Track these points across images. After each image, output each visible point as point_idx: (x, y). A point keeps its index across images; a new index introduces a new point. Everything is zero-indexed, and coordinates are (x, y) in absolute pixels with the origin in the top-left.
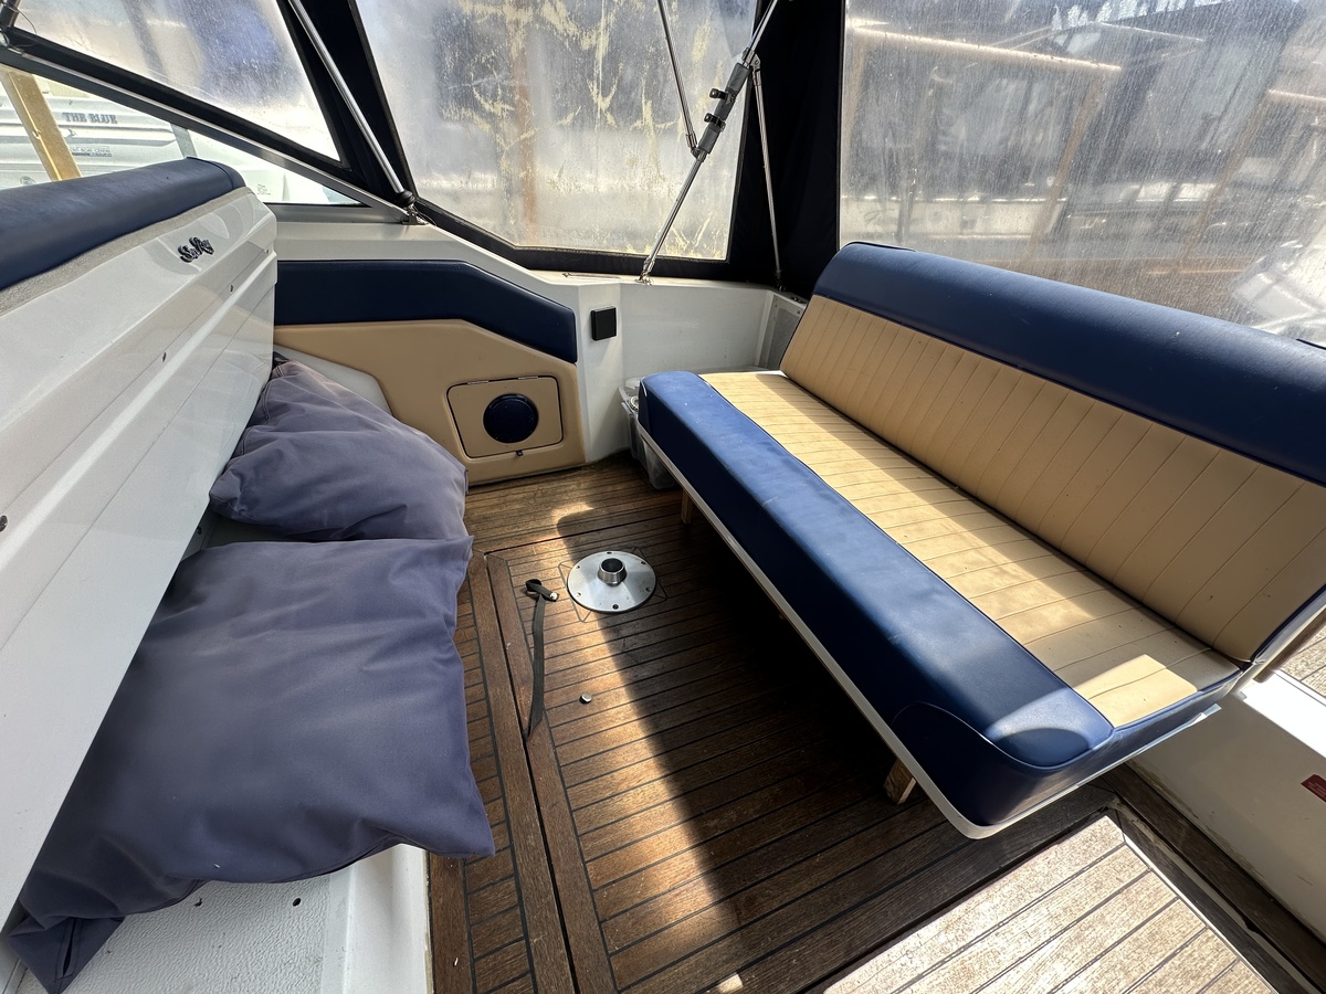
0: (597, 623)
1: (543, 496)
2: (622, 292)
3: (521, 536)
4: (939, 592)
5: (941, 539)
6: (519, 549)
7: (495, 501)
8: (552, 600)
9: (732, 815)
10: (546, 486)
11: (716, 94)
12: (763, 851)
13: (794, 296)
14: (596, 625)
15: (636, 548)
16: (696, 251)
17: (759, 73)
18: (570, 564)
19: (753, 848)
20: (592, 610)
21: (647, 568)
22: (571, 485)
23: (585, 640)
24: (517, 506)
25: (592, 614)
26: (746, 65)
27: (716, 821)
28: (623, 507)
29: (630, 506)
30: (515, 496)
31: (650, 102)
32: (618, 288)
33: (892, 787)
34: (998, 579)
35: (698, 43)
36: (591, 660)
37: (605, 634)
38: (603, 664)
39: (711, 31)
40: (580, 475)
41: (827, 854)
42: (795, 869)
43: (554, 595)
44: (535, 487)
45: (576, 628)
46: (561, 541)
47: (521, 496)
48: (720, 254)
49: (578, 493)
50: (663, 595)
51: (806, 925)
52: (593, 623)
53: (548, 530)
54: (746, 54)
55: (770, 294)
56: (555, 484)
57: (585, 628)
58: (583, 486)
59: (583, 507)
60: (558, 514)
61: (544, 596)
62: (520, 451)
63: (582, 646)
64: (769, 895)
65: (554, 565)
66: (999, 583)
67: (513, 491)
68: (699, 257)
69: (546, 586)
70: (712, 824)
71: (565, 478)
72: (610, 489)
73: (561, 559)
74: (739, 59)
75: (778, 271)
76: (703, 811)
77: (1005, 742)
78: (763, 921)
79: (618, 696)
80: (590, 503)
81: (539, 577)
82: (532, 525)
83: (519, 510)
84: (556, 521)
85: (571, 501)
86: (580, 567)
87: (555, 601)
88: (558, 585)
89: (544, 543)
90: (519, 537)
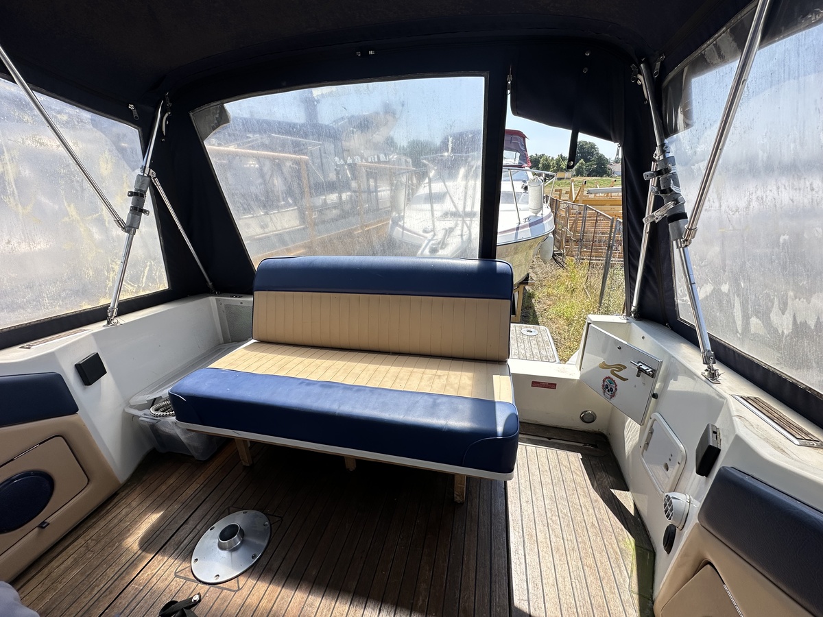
0: (250, 580)
1: (98, 542)
2: (96, 339)
3: (109, 590)
4: (437, 399)
5: (411, 378)
6: (119, 600)
7: (40, 590)
8: (196, 603)
9: (423, 586)
10: (93, 532)
11: (131, 194)
12: (448, 584)
13: (232, 295)
14: (251, 582)
15: (228, 508)
16: (144, 290)
17: (157, 179)
18: (186, 565)
19: (444, 587)
20: (237, 576)
21: (252, 513)
22: (121, 511)
23: (253, 600)
24: (75, 572)
25: (241, 578)
26: (145, 175)
27: (421, 599)
28: (190, 491)
29: (195, 486)
30: (62, 567)
31: (72, 205)
32: (92, 337)
33: (458, 497)
34: (442, 380)
35: (103, 165)
36: (271, 605)
37: (264, 580)
38: (282, 599)
39: (111, 158)
40: (122, 499)
41: (465, 552)
42: (464, 574)
43: (196, 598)
44: (81, 541)
45: (238, 599)
46: (159, 557)
47: (70, 560)
48: (163, 285)
49: (136, 512)
50: (277, 519)
51: (487, 589)
52: (248, 583)
53: (133, 563)
54: (144, 169)
55: (212, 300)
56: (102, 523)
57: (245, 592)
58: (134, 504)
59: (153, 518)
60: (133, 541)
61: (186, 608)
62: (44, 522)
63: (255, 605)
64: (467, 598)
65: (170, 579)
66: (443, 381)
67: (54, 564)
68: (148, 292)
69: (180, 598)
70: (420, 602)
71: (108, 512)
72: (163, 488)
73: (173, 569)
74: (139, 172)
75: (210, 284)
76: (412, 601)
77: (504, 434)
78: (476, 612)
79: (311, 605)
80: (156, 510)
81: (166, 600)
82: (110, 572)
83: (82, 573)
84: (136, 547)
85: (135, 522)
86: (197, 560)
87: (200, 601)
88: (190, 588)
89: (142, 572)
90: (107, 593)
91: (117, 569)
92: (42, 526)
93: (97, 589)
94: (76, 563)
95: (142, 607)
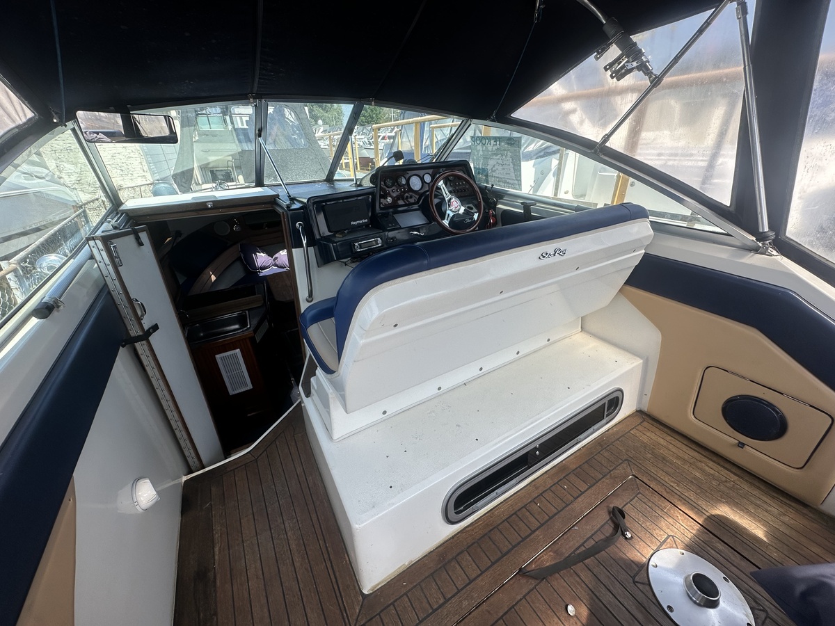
1: (731, 489)
3: (672, 492)
6: (658, 496)
8: (624, 535)
18: (681, 545)
22: (774, 507)
24: (698, 474)
30: (706, 468)
43: (629, 535)
46: (697, 527)
47: (713, 472)
49: (770, 518)
53: (697, 509)
59: (758, 531)
60: (725, 511)
65: (667, 531)
67: (711, 464)
73: (679, 535)
83: (696, 478)
84: (716, 513)
86: (683, 554)
87: (626, 538)
88: (652, 543)
89: (682, 513)
90: (668, 490)
91: (692, 498)
92: (741, 445)
93: (674, 485)
94: (708, 475)
95: (646, 509)
